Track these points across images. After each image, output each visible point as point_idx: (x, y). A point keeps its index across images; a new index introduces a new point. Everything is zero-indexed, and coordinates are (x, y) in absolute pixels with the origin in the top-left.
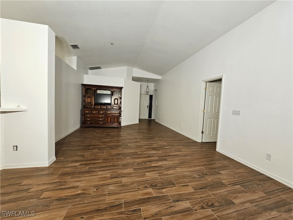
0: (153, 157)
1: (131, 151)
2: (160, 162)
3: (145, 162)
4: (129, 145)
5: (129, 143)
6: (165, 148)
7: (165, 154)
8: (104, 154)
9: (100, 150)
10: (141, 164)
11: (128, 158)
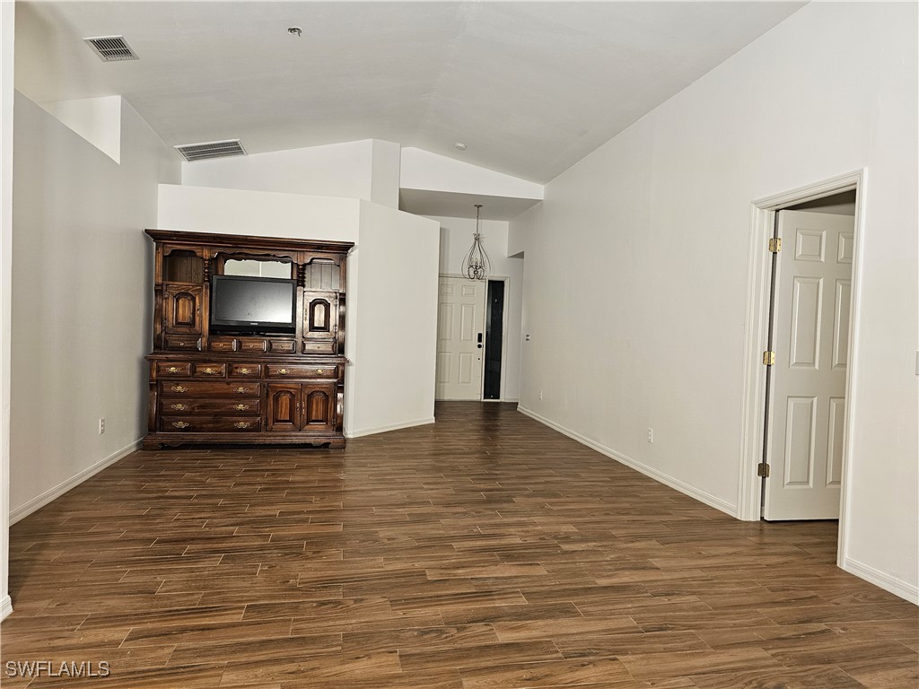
0: (503, 594)
1: (390, 568)
2: (540, 623)
3: (461, 624)
4: (383, 533)
5: (379, 524)
6: (566, 552)
7: (568, 581)
8: (255, 584)
9: (233, 559)
10: (440, 632)
11: (377, 599)
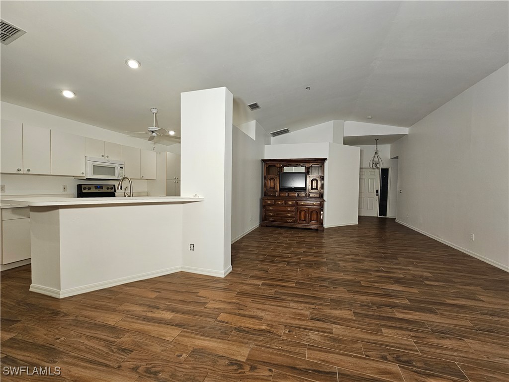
0: (397, 297)
1: (346, 278)
2: (417, 313)
3: (380, 306)
4: (342, 264)
5: (340, 260)
6: (428, 285)
7: (430, 298)
8: (297, 274)
9: (290, 265)
10: (370, 307)
11: (342, 289)
